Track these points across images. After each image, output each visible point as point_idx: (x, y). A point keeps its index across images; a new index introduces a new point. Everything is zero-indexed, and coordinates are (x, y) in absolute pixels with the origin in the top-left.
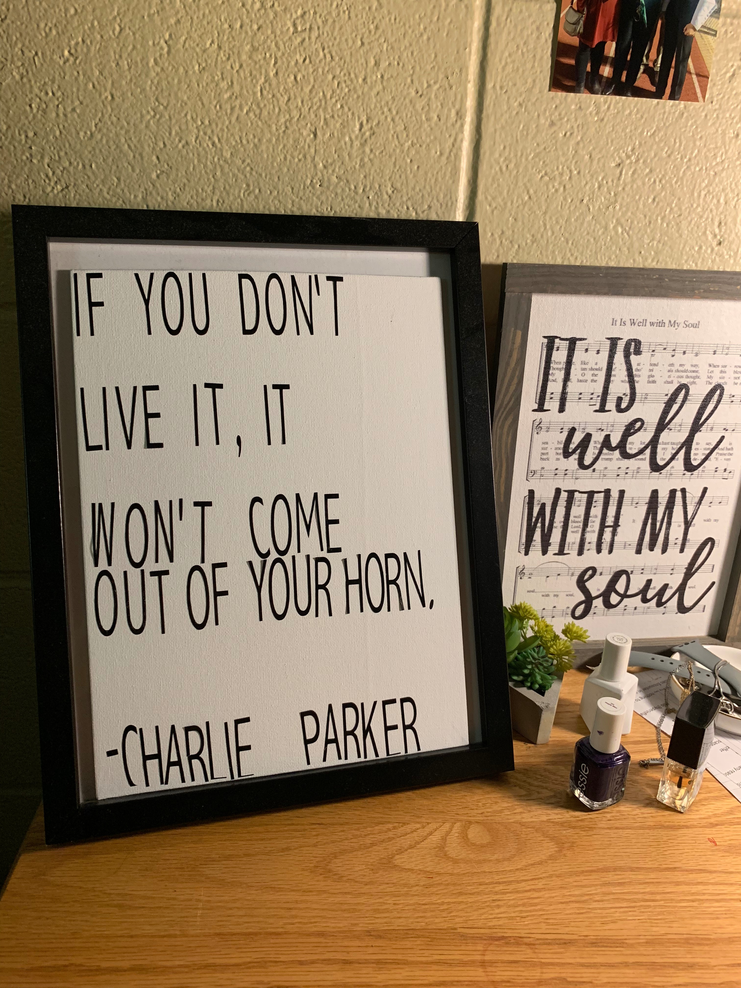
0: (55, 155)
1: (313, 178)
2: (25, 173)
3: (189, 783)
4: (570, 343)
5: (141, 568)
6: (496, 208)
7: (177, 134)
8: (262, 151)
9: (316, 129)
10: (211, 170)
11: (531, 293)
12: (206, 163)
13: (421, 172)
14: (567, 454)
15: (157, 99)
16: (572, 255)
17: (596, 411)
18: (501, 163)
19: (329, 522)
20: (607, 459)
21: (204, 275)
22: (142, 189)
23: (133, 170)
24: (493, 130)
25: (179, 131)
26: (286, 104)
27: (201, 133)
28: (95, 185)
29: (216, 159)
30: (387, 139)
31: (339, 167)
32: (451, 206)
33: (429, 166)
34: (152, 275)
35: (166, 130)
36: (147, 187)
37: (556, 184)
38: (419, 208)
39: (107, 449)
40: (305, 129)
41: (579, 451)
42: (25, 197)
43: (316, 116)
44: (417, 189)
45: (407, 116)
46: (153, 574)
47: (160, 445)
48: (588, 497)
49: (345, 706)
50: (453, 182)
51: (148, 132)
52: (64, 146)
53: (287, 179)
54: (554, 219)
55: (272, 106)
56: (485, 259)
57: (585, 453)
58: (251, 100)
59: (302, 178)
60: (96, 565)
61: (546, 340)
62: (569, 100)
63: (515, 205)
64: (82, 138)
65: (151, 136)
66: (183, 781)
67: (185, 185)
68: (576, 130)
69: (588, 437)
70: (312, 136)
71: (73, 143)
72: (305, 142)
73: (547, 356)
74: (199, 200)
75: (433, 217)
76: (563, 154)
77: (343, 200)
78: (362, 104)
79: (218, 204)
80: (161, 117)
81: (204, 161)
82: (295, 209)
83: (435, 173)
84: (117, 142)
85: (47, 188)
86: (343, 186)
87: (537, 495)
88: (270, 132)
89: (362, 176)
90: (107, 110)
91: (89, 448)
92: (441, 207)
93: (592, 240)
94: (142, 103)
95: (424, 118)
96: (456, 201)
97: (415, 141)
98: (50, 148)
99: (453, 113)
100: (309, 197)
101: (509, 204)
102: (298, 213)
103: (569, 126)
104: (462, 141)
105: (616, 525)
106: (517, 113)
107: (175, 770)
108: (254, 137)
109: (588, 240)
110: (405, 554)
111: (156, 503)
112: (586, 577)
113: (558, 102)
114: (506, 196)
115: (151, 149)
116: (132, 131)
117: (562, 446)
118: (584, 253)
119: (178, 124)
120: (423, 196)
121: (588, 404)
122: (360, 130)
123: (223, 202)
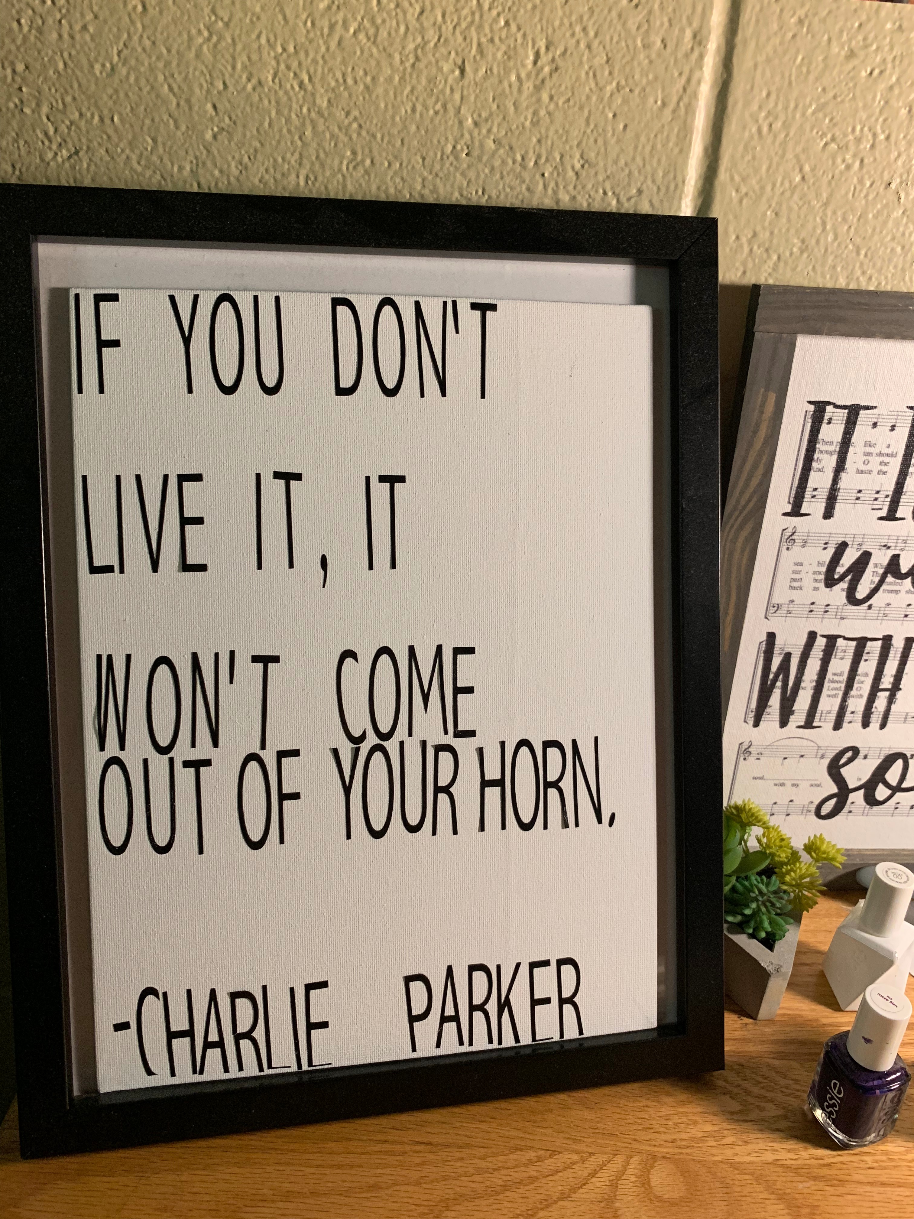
0: (57, 102)
1: (456, 142)
2: (13, 130)
3: (234, 1073)
4: (849, 413)
5: (170, 755)
6: (746, 194)
7: (245, 67)
8: (377, 97)
9: (463, 62)
10: (296, 128)
11: (795, 333)
12: (290, 117)
13: (630, 134)
14: (830, 581)
15: (213, 11)
16: (864, 273)
17: (881, 518)
18: (760, 121)
19: (458, 691)
20: (891, 591)
21: (277, 299)
22: (191, 157)
23: (177, 127)
24: (751, 64)
25: (248, 63)
26: (418, 19)
27: (283, 66)
28: (119, 150)
29: (305, 110)
30: (578, 78)
31: (499, 125)
32: (675, 191)
33: (642, 125)
34: (196, 297)
35: (227, 62)
36: (198, 154)
37: (848, 157)
38: (622, 193)
39: (122, 571)
40: (447, 61)
41: (849, 577)
42: (13, 166)
43: (465, 39)
44: (622, 163)
45: (612, 39)
46: (187, 764)
47: (202, 568)
48: (856, 647)
49: (473, 968)
50: (681, 151)
51: (200, 66)
52: (72, 87)
53: (416, 143)
54: (839, 213)
55: (394, 23)
56: (724, 277)
57: (859, 580)
58: (362, 12)
59: (439, 142)
60: (102, 748)
61: (812, 408)
62: (883, 14)
63: (778, 191)
64: (98, 74)
65: (205, 71)
66: (226, 1070)
67: (256, 150)
68: (889, 66)
69: (866, 557)
70: (457, 72)
71: (84, 82)
72: (446, 81)
73: (811, 431)
74: (279, 176)
75: (645, 208)
76: (865, 106)
77: (502, 178)
78: (541, 20)
79: (307, 182)
80: (219, 41)
81: (286, 112)
82: (426, 192)
83: (652, 136)
84: (151, 80)
85: (46, 153)
86: (504, 156)
87: (779, 641)
88: (391, 65)
89: (534, 140)
90: (136, 29)
91: (94, 570)
92: (658, 193)
93: (899, 249)
94: (189, 17)
95: (639, 43)
96: (684, 182)
97: (623, 82)
98: (50, 89)
99: (688, 34)
100: (449, 172)
101: (769, 188)
102: (431, 200)
103: (878, 59)
104: (699, 82)
105: (896, 687)
106: (794, 36)
107: (214, 1054)
108: (366, 73)
109: (893, 250)
110: (574, 742)
111: (195, 656)
112: (843, 761)
113: (864, 17)
114: (764, 176)
115: (204, 93)
116: (174, 63)
117: (824, 569)
118: (883, 271)
119: (247, 51)
120: (630, 174)
121: (870, 507)
122: (535, 63)
123: (316, 179)
